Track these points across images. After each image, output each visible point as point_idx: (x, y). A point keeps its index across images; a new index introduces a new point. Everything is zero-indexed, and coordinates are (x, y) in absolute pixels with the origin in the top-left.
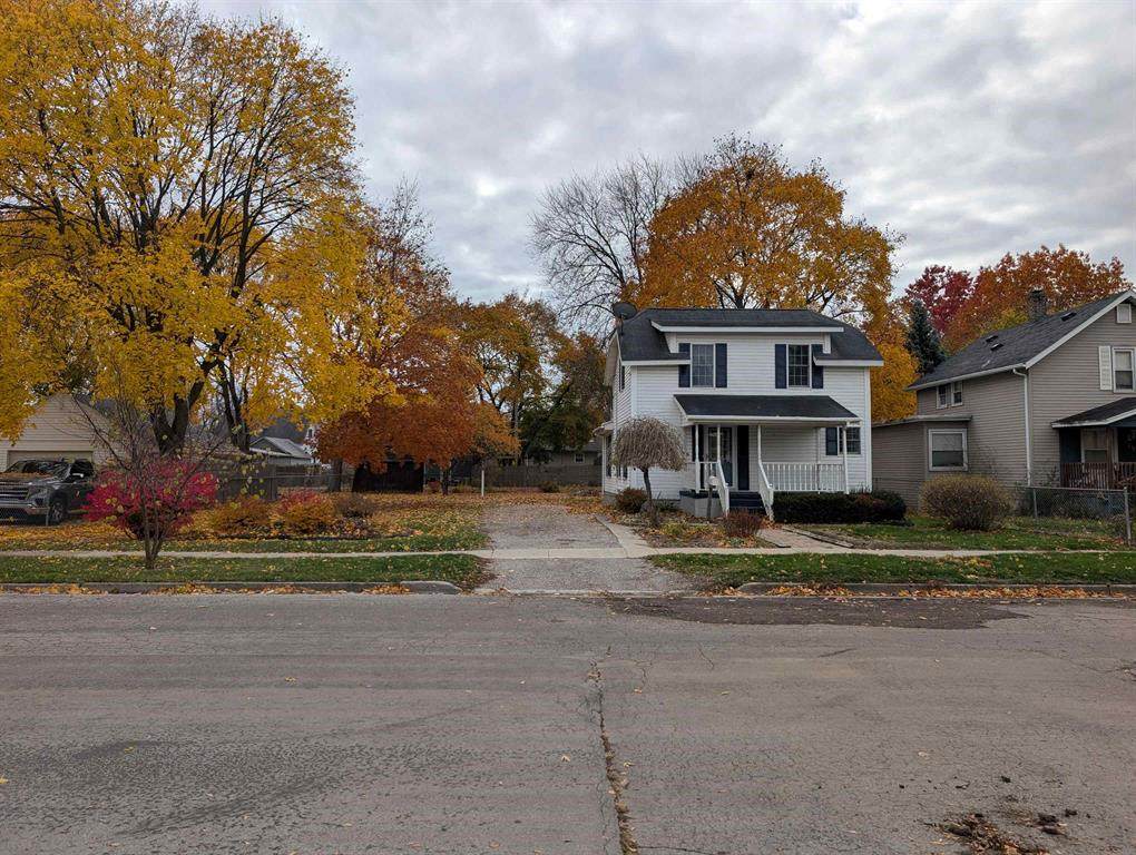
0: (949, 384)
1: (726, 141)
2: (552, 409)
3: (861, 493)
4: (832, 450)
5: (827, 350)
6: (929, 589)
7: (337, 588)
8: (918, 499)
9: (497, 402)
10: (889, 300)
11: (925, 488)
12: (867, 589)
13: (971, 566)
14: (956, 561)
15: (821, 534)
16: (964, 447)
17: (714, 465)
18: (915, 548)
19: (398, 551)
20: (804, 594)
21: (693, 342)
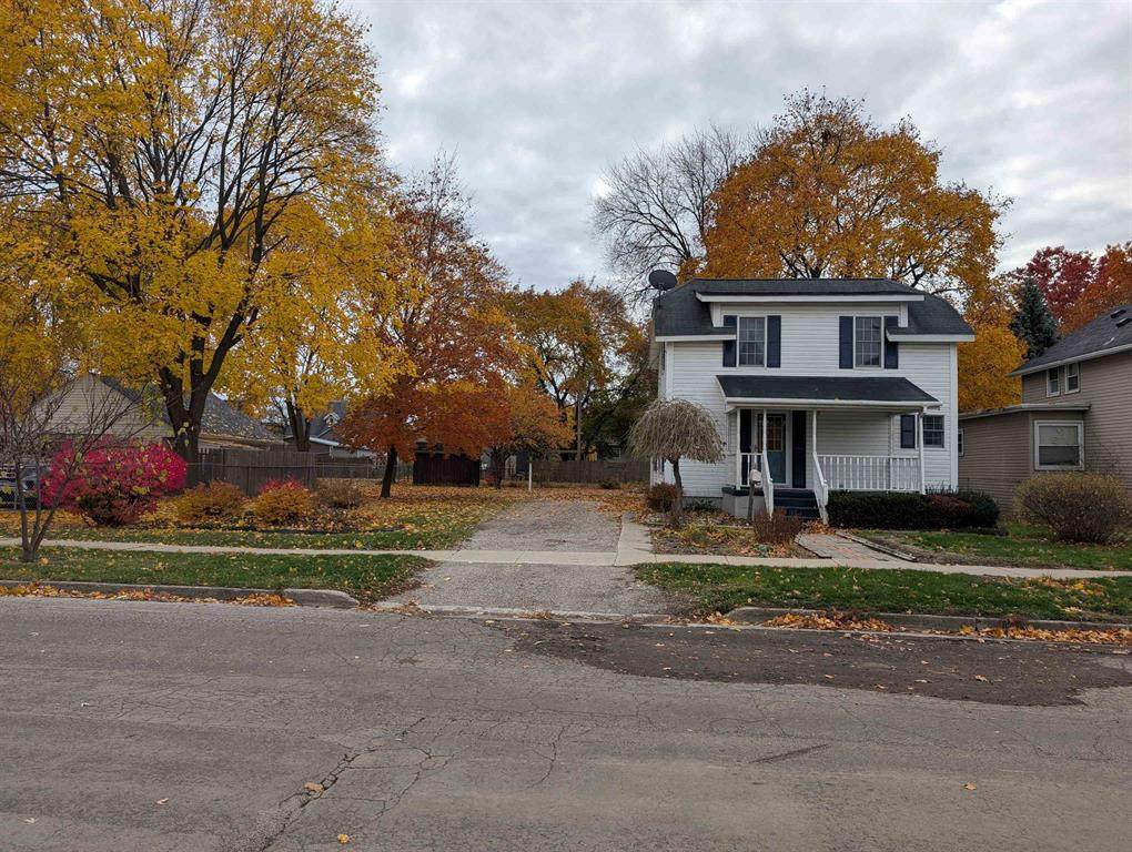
0: (1061, 368)
1: (800, 97)
2: (618, 402)
3: (942, 493)
4: (907, 441)
5: (903, 322)
6: (1006, 626)
7: (203, 595)
8: (1013, 502)
9: (561, 396)
10: (992, 276)
11: (1022, 488)
12: (912, 623)
13: (1074, 593)
14: (1053, 585)
15: (880, 542)
16: (1081, 441)
17: (759, 457)
18: (1000, 564)
19: (349, 548)
20: (816, 625)
21: (740, 314)
